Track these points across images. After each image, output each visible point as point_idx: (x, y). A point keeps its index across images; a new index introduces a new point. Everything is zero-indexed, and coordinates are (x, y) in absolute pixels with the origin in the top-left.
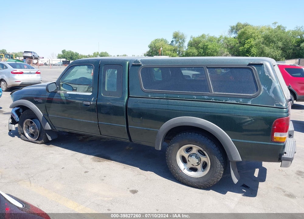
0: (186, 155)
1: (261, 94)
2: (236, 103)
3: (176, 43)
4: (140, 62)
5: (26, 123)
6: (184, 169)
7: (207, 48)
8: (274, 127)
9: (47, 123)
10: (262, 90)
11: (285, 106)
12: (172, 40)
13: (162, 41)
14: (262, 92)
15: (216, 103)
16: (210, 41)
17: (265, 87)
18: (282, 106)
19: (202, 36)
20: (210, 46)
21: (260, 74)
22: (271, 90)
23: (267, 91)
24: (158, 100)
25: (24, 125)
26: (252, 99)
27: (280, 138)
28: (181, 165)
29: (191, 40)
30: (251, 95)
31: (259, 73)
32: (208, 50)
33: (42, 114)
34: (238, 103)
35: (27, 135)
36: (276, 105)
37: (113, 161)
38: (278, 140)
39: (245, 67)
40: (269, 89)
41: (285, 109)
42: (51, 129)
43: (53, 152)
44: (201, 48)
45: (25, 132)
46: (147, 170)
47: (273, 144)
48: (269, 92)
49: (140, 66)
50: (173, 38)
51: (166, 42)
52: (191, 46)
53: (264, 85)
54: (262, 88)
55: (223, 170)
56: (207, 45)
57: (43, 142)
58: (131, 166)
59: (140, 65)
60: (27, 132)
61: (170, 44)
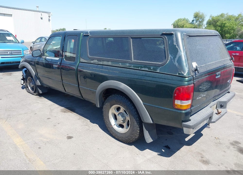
0: (117, 113)
1: (168, 62)
2: (148, 70)
3: (196, 22)
4: (89, 33)
5: (29, 80)
6: (115, 125)
7: (224, 26)
8: (175, 94)
9: (38, 80)
10: (169, 59)
11: (186, 75)
12: (192, 20)
13: (184, 20)
14: (169, 61)
15: (134, 70)
16: (228, 20)
17: (172, 56)
18: (183, 74)
19: (221, 15)
20: (227, 24)
21: (170, 43)
22: (176, 59)
23: (173, 60)
24: (97, 65)
25: (28, 81)
26: (161, 67)
27: (181, 106)
28: (113, 121)
29: (210, 19)
30: (160, 63)
31: (168, 43)
32: (225, 28)
33: (34, 73)
34: (150, 70)
35: (29, 88)
36: (179, 74)
37: (74, 113)
38: (179, 107)
39: (159, 36)
40: (174, 58)
41: (187, 78)
42: (40, 85)
43: (39, 102)
44: (219, 27)
45: (28, 86)
46: (94, 123)
47: (174, 110)
48: (174, 61)
49: (88, 37)
50: (194, 18)
51: (187, 21)
52: (210, 25)
53: (171, 54)
54: (169, 57)
55: (139, 130)
56: (225, 24)
57: (37, 94)
58: (85, 118)
59: (89, 35)
60: (30, 86)
61: (191, 23)
